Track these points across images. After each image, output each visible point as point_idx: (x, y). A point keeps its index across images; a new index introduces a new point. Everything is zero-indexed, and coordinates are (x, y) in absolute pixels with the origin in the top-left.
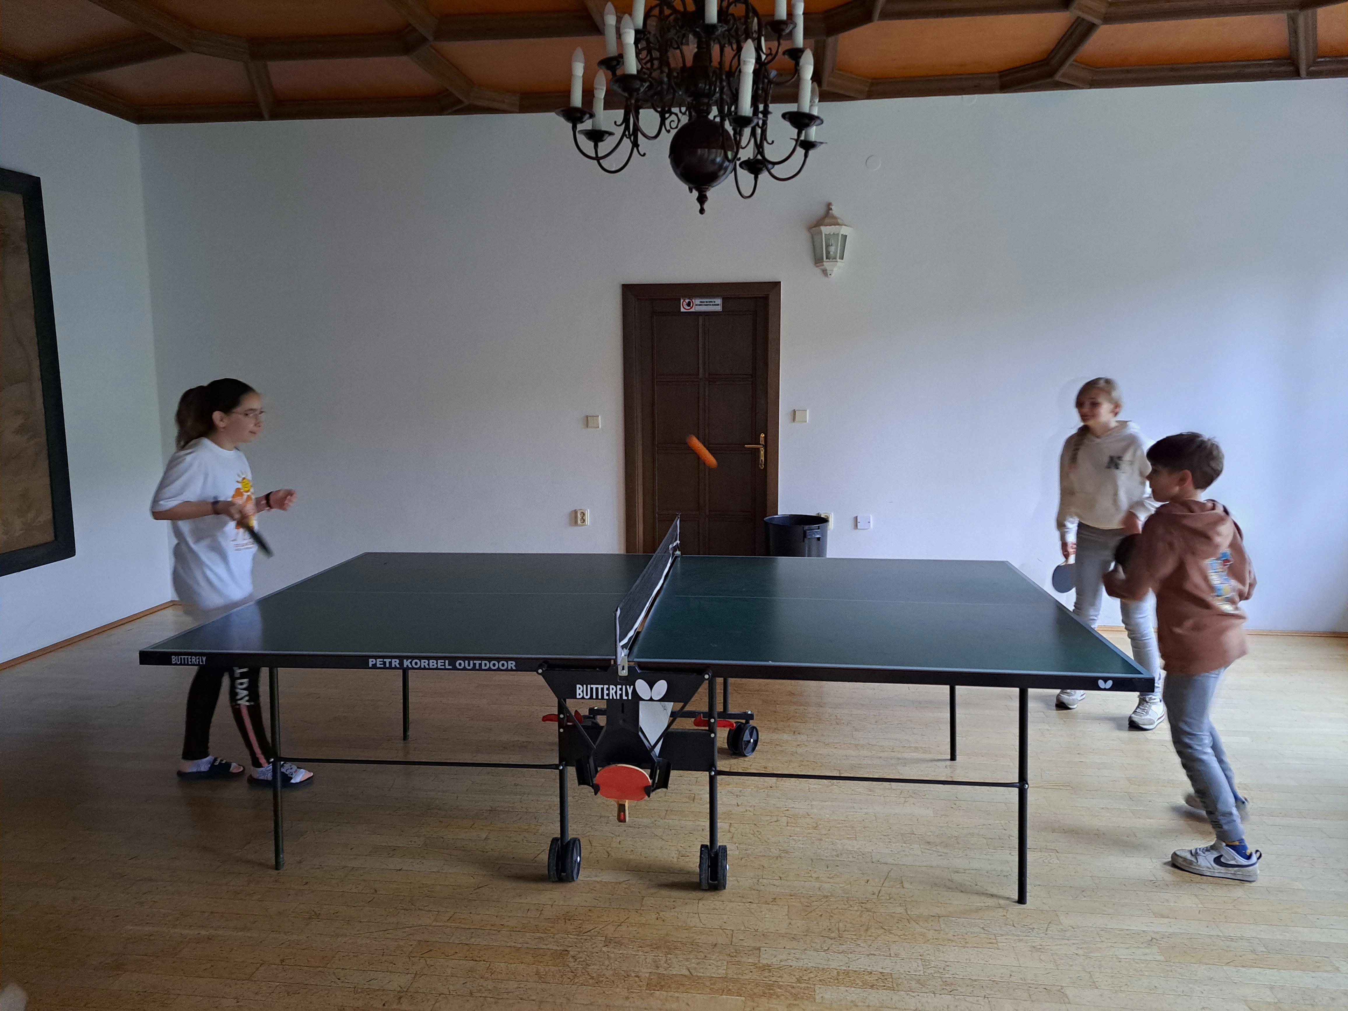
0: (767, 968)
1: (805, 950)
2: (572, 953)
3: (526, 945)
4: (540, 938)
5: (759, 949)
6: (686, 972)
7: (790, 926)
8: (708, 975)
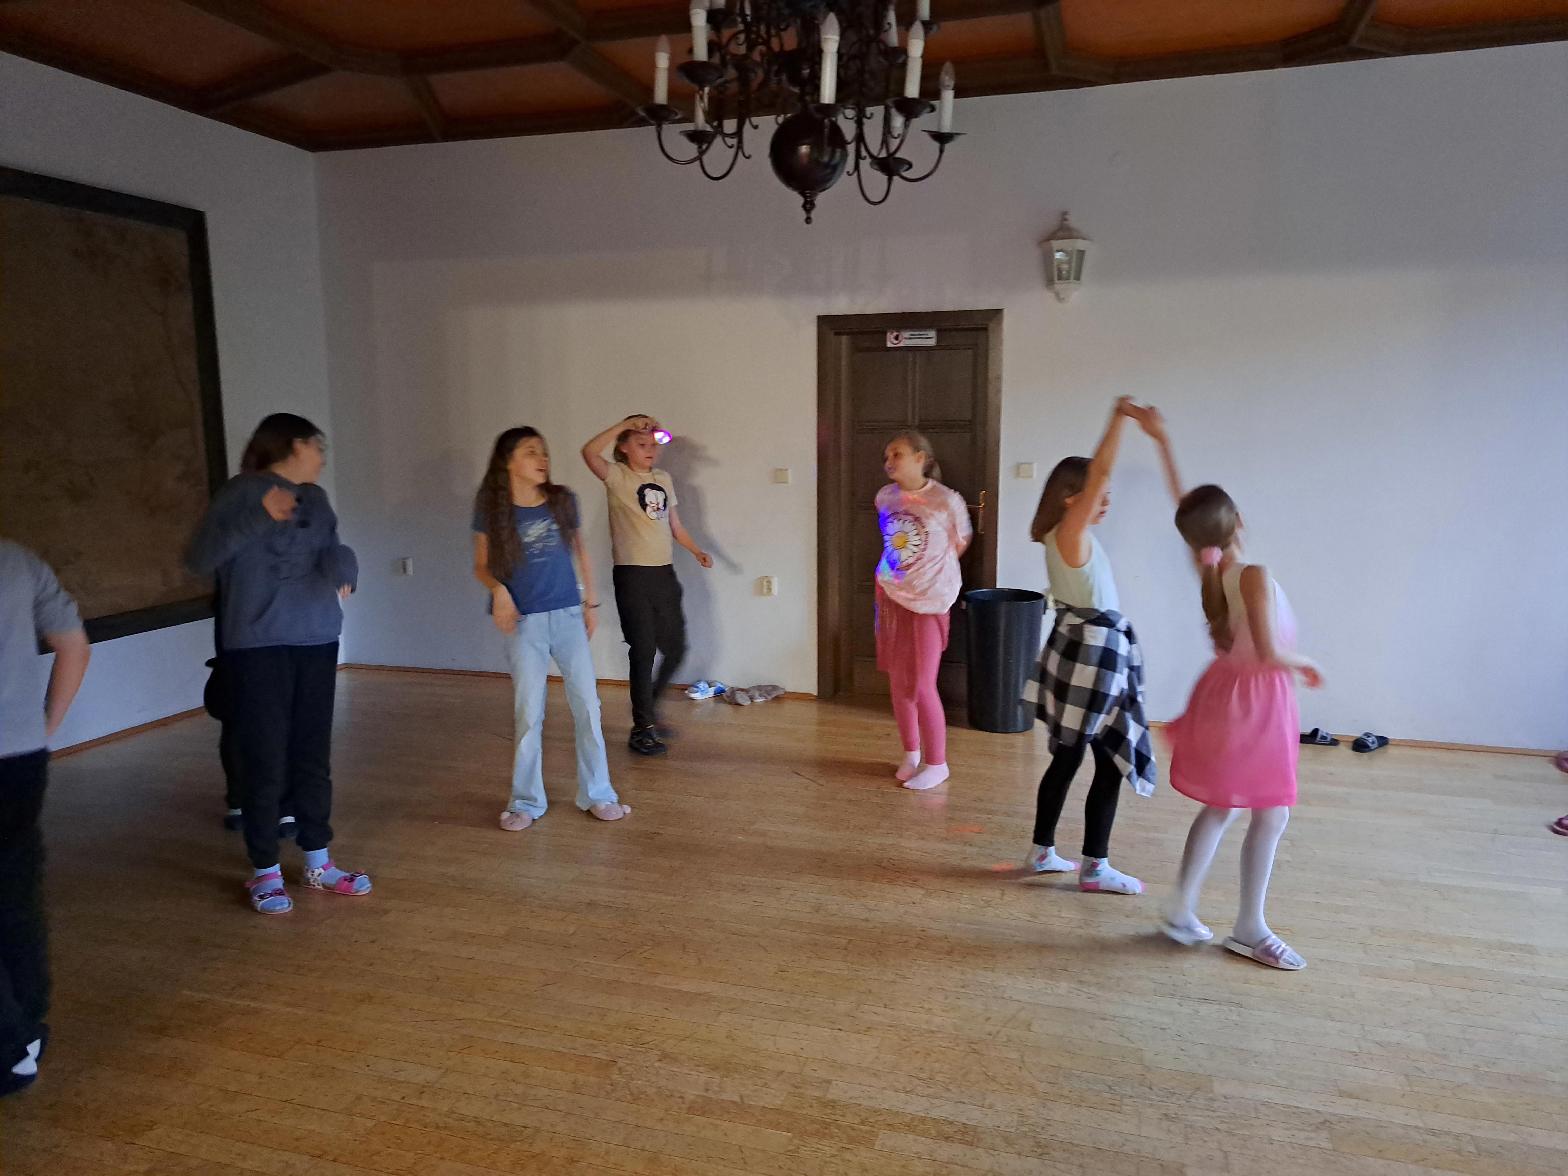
0: (832, 1104)
1: (884, 1088)
2: (619, 1065)
3: (574, 1051)
4: (592, 1045)
5: (829, 1082)
6: (736, 1099)
7: (876, 1060)
8: (762, 1104)
